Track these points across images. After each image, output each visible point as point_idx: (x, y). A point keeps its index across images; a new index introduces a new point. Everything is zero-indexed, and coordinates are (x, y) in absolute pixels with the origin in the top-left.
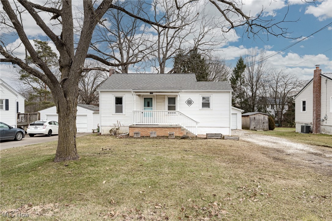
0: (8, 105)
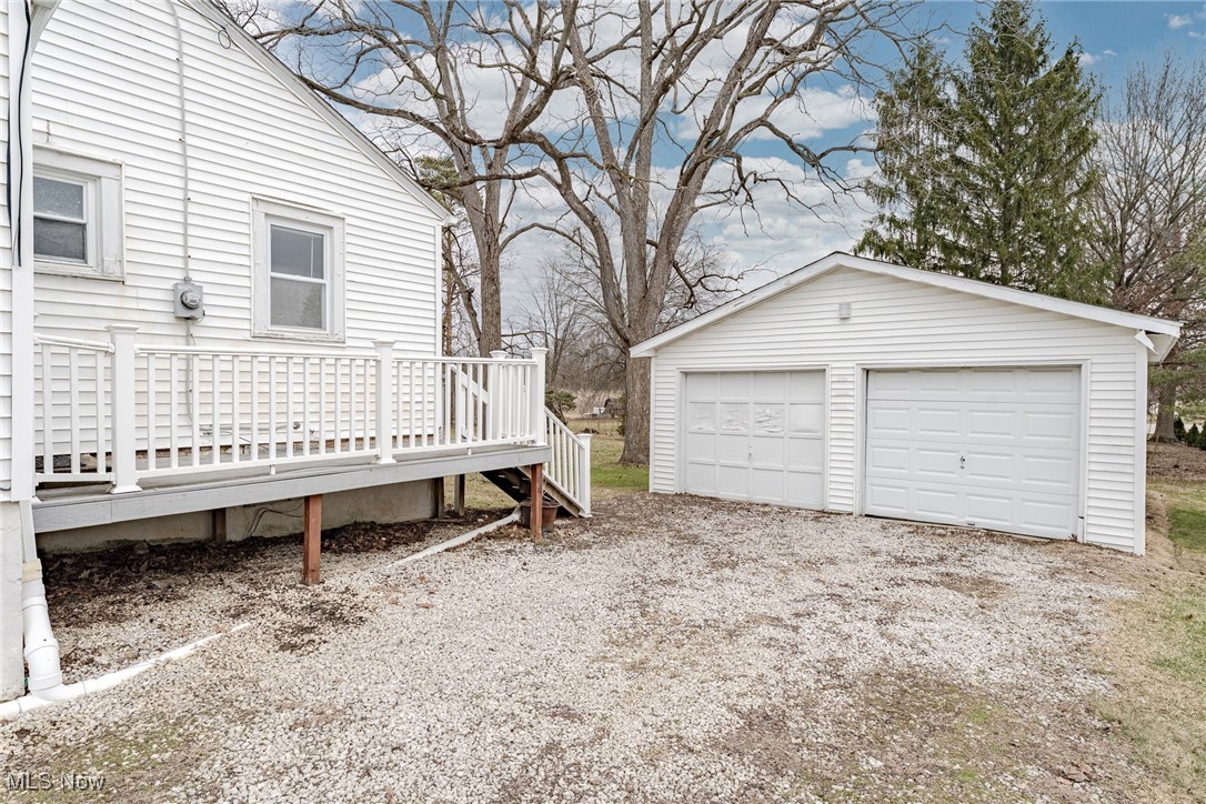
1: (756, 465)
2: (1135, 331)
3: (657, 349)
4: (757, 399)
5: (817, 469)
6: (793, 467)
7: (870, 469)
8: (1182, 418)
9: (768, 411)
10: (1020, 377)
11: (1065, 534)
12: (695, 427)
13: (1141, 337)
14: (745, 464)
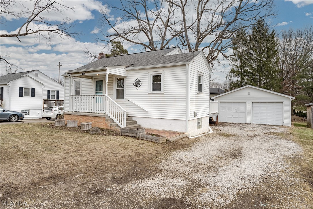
0: (34, 93)
1: (234, 117)
2: (290, 98)
3: (215, 98)
4: (234, 106)
5: (245, 117)
6: (240, 117)
7: (253, 117)
8: (295, 109)
9: (236, 108)
10: (275, 104)
11: (281, 125)
12: (222, 111)
13: (290, 99)
14: (232, 117)
